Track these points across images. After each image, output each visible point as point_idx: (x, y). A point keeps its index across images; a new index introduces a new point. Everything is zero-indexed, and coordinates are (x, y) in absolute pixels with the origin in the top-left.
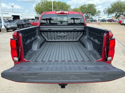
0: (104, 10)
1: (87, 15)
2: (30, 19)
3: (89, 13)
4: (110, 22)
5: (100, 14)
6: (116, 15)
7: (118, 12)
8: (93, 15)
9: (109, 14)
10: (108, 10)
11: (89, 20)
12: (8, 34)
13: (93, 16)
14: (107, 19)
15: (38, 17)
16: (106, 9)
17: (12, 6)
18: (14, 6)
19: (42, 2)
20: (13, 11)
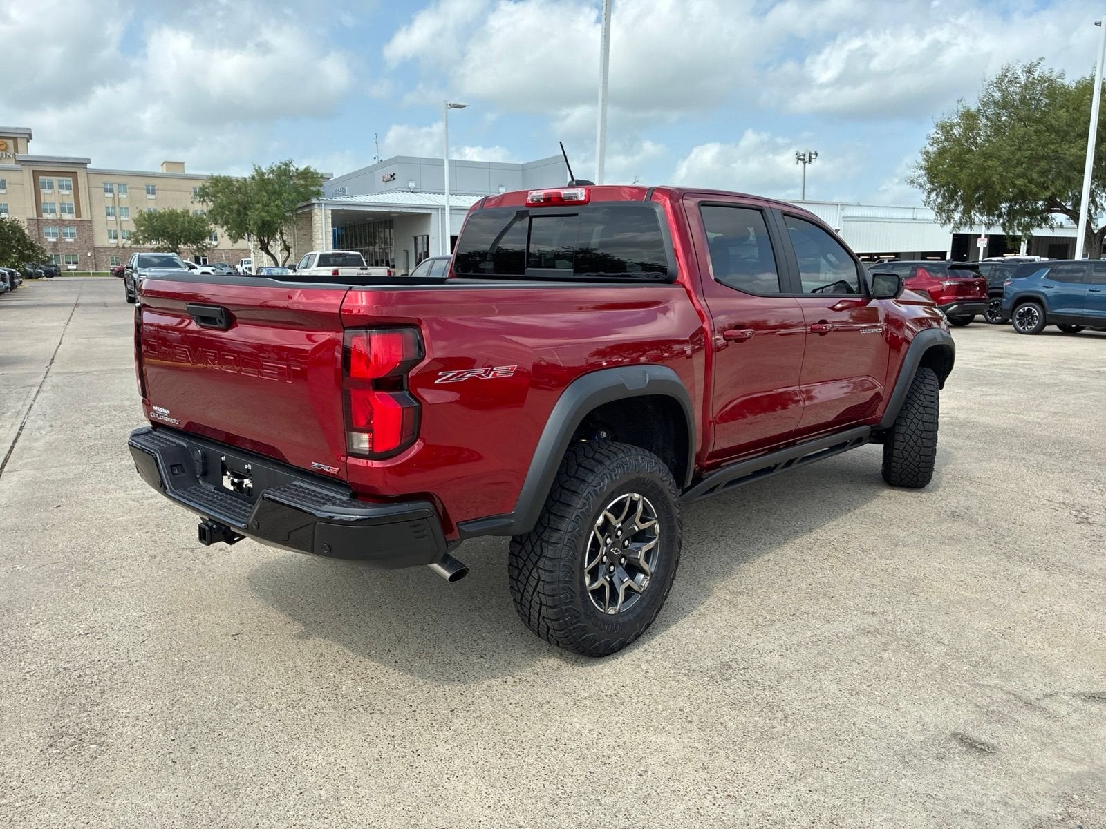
15: (975, 239)
17: (802, 152)
18: (816, 154)
19: (997, 95)
20: (803, 198)
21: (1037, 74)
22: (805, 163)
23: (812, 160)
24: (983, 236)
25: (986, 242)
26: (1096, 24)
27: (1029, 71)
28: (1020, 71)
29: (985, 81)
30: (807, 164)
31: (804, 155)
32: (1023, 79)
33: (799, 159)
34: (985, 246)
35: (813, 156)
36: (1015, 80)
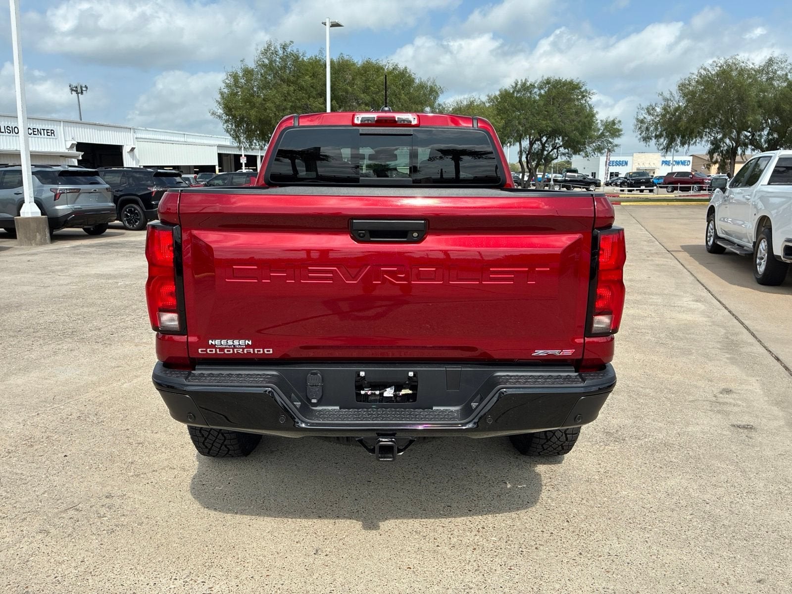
0: (643, 115)
1: (537, 146)
2: (189, 169)
3: (552, 135)
4: (677, 194)
5: (616, 141)
6: (716, 146)
7: (726, 128)
8: (575, 146)
9: (672, 140)
10: (664, 116)
11: (552, 176)
12: (57, 252)
13: (576, 151)
14: (663, 171)
15: (237, 157)
16: (650, 110)
17: (74, 85)
18: (86, 87)
19: (267, 61)
20: (81, 120)
21: (289, 50)
22: (78, 93)
23: (84, 92)
24: (243, 156)
25: (246, 159)
26: (323, 23)
27: (284, 47)
28: (279, 47)
29: (258, 50)
30: (80, 95)
31: (77, 87)
32: (281, 52)
33: (72, 90)
34: (246, 162)
35: (84, 89)
36: (276, 52)
